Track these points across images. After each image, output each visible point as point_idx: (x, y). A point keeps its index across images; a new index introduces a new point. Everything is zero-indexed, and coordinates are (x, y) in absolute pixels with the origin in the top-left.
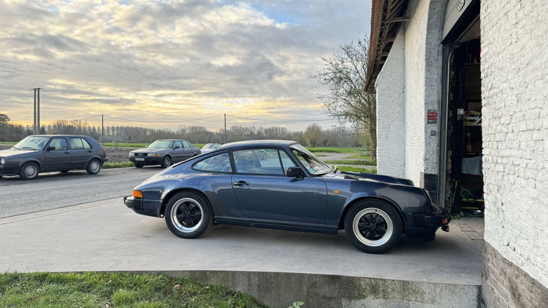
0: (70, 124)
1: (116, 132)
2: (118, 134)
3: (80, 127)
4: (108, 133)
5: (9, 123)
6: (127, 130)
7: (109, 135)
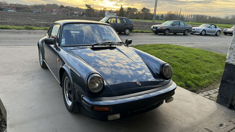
0: (173, 13)
1: (192, 17)
2: (193, 18)
3: (177, 15)
4: (189, 17)
5: (150, 12)
6: (198, 16)
7: (189, 18)
